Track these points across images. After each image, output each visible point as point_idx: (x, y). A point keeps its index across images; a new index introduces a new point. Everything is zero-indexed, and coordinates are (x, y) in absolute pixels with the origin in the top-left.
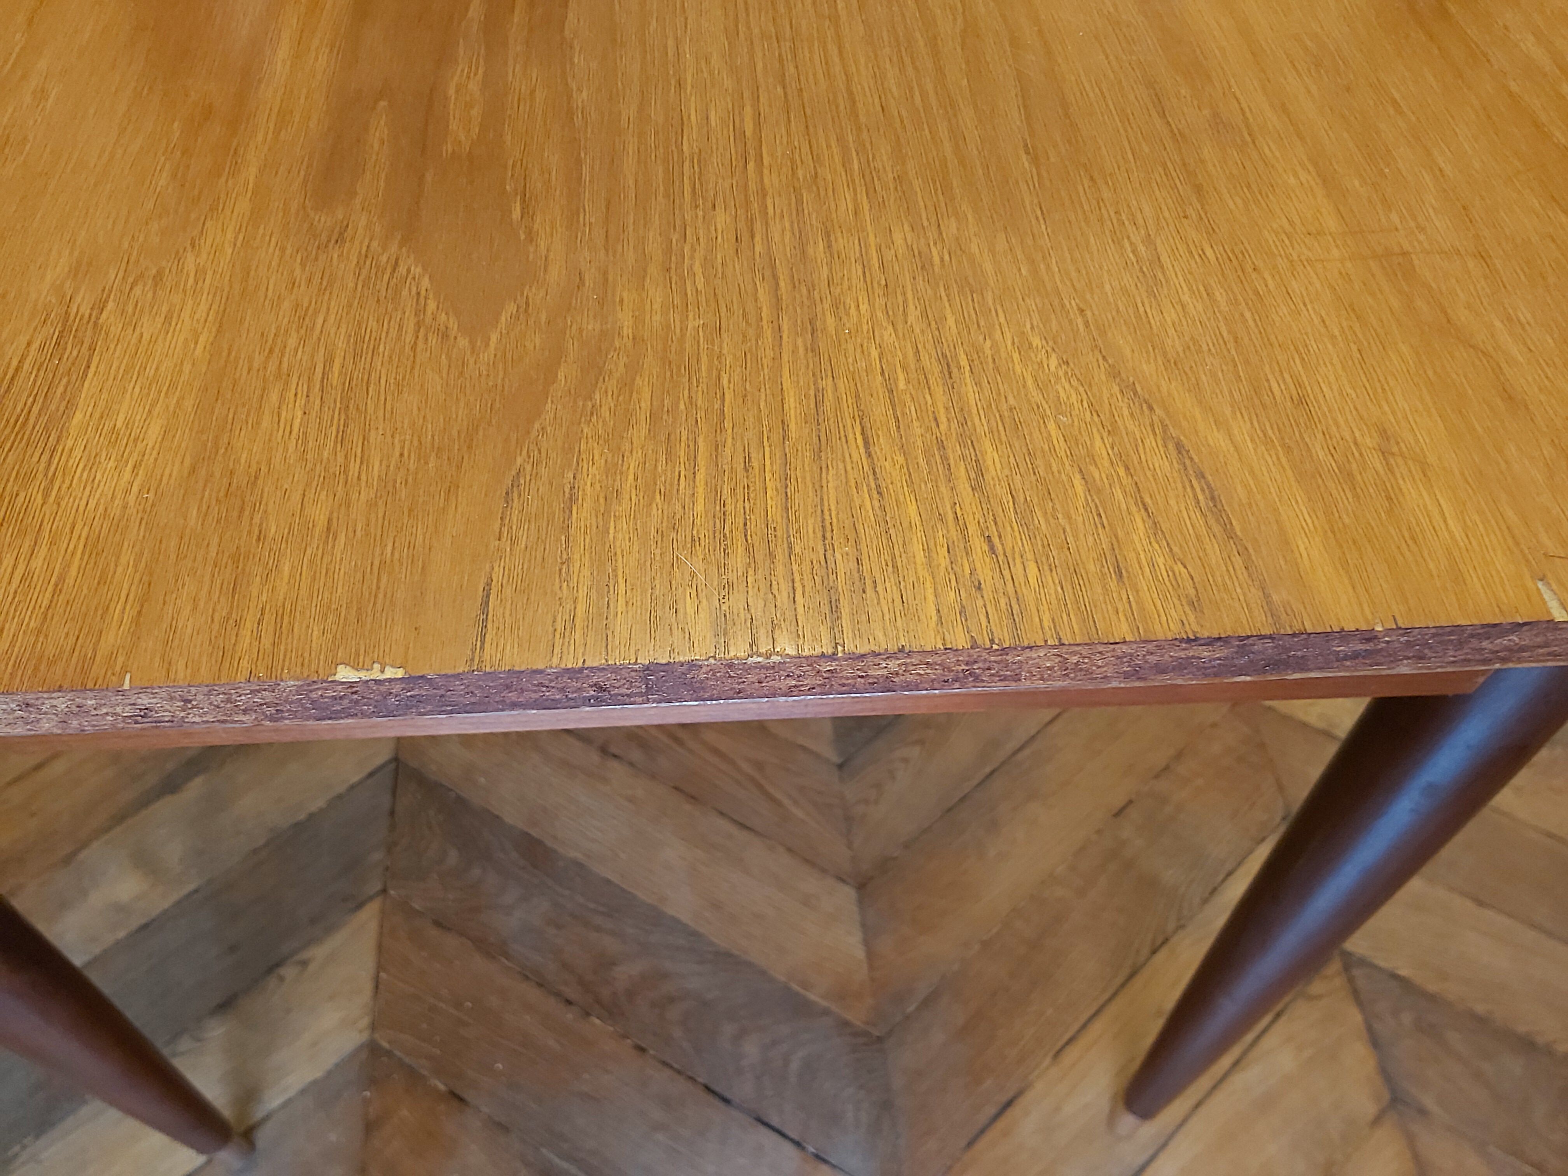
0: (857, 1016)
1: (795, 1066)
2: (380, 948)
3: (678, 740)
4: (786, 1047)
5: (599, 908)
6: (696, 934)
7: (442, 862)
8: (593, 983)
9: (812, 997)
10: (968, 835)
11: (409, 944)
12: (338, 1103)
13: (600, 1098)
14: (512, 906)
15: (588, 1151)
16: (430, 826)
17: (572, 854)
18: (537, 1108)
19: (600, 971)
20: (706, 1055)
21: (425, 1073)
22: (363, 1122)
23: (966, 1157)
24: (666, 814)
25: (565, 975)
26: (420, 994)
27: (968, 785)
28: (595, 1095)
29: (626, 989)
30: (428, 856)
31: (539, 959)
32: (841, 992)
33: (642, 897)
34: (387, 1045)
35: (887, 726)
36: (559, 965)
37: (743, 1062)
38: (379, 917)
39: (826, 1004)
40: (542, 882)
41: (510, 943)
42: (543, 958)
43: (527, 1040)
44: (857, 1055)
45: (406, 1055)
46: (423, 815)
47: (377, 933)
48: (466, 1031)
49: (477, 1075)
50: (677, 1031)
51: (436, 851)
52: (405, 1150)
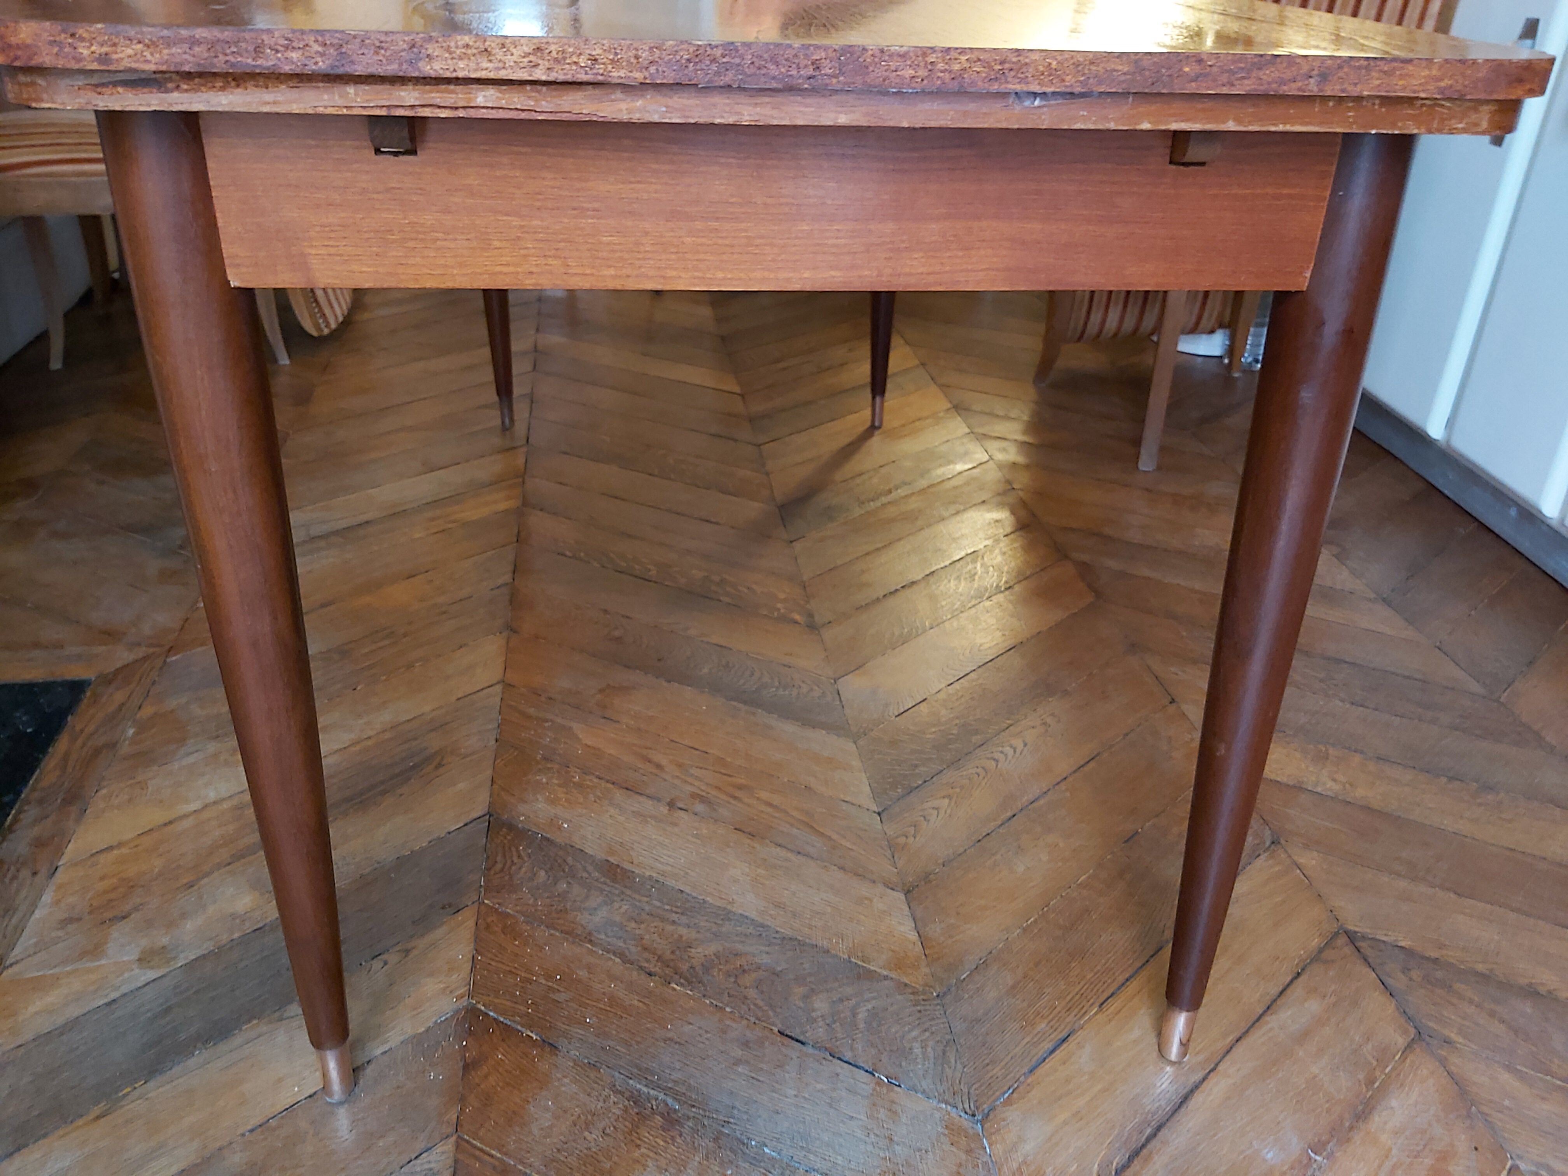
2: (477, 939)
3: (735, 798)
4: (853, 1002)
5: (674, 909)
6: (762, 926)
7: (531, 879)
8: (672, 960)
9: (872, 968)
10: (998, 856)
11: (503, 936)
12: (436, 1051)
13: (683, 1042)
14: (595, 909)
15: (675, 1082)
16: (519, 856)
17: (648, 874)
18: (624, 1051)
19: (677, 953)
20: (778, 1010)
21: (519, 1028)
22: (461, 1064)
23: (1029, 1080)
24: (729, 846)
25: (646, 955)
26: (513, 970)
27: (992, 825)
28: (678, 1040)
29: (702, 964)
30: (519, 876)
31: (622, 944)
32: (899, 963)
33: (711, 901)
34: (483, 1008)
35: (917, 788)
36: (639, 948)
37: (814, 1014)
38: (476, 917)
39: (885, 973)
40: (623, 893)
41: (595, 934)
42: (625, 943)
43: (613, 1000)
44: (919, 1008)
45: (501, 1015)
46: (513, 849)
47: (473, 929)
48: (556, 997)
49: (567, 1027)
50: (752, 993)
51: (526, 873)
52: (501, 1084)
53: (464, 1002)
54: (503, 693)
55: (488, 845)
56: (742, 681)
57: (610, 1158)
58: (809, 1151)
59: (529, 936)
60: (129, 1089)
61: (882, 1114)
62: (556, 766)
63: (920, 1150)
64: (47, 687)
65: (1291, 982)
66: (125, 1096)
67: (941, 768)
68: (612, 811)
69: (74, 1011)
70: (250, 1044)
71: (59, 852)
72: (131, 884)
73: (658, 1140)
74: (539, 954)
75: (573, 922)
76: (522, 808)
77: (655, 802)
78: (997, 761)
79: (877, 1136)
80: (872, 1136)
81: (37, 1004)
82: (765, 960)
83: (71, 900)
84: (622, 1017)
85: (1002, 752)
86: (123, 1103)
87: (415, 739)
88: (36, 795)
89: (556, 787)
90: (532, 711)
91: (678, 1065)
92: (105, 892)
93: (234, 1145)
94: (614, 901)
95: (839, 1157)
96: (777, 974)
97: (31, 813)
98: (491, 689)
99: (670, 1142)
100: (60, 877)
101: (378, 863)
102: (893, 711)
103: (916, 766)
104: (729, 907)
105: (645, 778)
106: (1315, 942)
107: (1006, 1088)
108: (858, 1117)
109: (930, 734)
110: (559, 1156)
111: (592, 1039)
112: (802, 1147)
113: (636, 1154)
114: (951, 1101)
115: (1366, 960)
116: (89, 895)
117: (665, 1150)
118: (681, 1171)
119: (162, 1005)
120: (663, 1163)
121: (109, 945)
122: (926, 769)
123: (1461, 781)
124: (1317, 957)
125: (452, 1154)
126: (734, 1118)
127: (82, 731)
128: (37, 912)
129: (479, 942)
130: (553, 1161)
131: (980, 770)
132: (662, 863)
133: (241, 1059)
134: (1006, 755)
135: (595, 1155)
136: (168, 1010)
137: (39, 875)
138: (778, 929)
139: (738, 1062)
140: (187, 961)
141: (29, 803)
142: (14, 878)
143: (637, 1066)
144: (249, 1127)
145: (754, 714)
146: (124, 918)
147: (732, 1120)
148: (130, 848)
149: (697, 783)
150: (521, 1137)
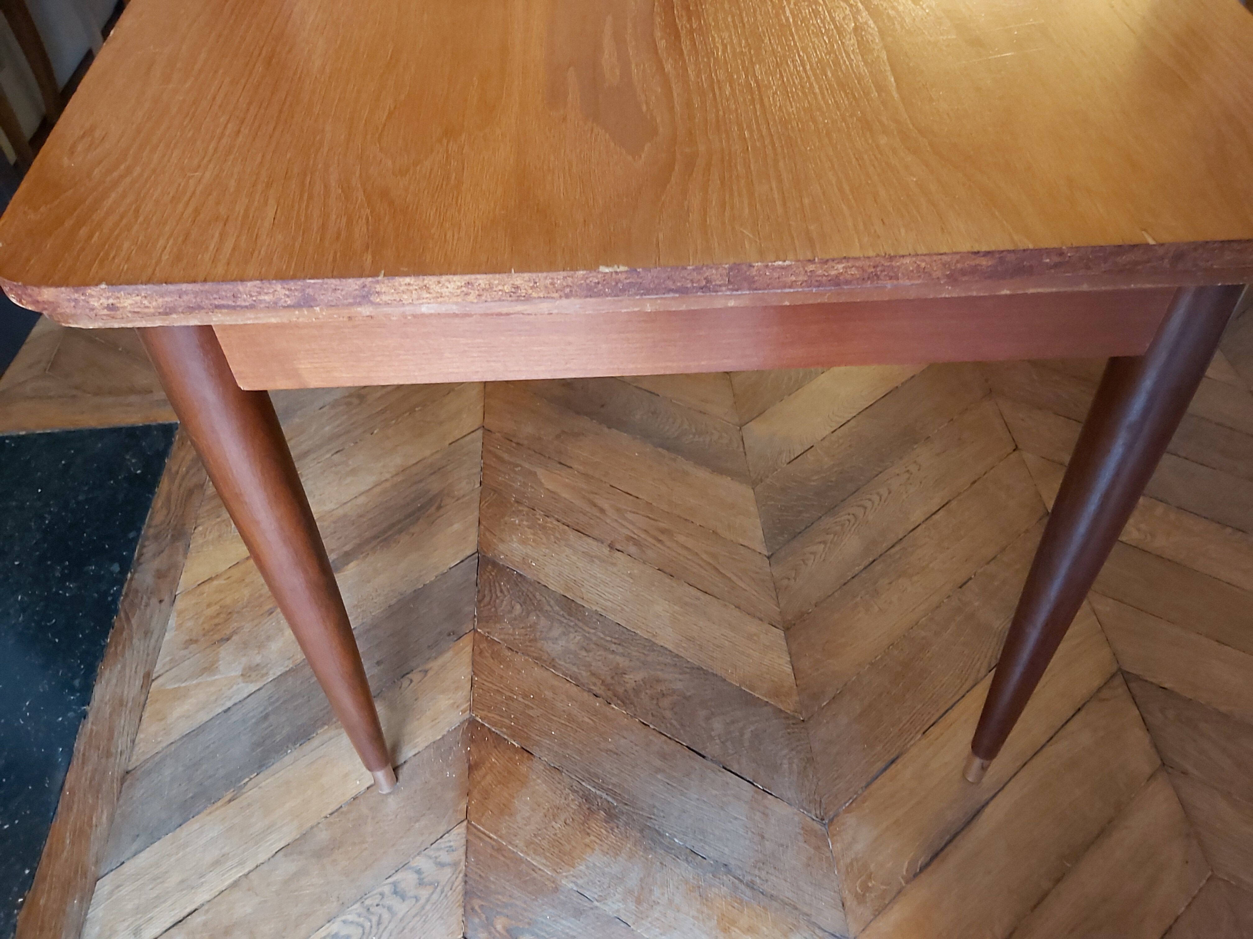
0: (788, 706)
1: (747, 735)
2: (474, 663)
3: (660, 541)
4: (741, 724)
5: (614, 640)
6: (677, 656)
7: (510, 612)
8: (612, 684)
9: (757, 696)
10: (859, 599)
11: (492, 660)
12: (450, 754)
13: (620, 753)
14: (556, 639)
15: (614, 784)
16: (502, 591)
17: (594, 608)
18: (579, 758)
19: (616, 678)
20: (688, 729)
21: (506, 737)
22: (467, 765)
23: (865, 793)
24: (654, 585)
25: (594, 680)
26: (501, 690)
27: (857, 569)
28: (616, 751)
29: (634, 689)
30: (502, 609)
31: (576, 670)
32: (776, 693)
33: (640, 634)
34: (480, 720)
35: (800, 533)
36: (589, 673)
37: (713, 733)
38: (472, 644)
39: (766, 700)
40: (576, 625)
41: (557, 660)
42: (579, 669)
43: (571, 718)
44: (789, 731)
45: (493, 726)
46: (497, 585)
47: (471, 654)
48: (531, 712)
49: (539, 738)
50: (668, 714)
51: (506, 605)
52: (495, 782)
53: (467, 715)
54: (483, 438)
55: (479, 581)
56: (667, 428)
57: (569, 842)
58: (705, 843)
59: (510, 661)
60: (247, 780)
61: (758, 816)
62: (526, 509)
63: (782, 845)
64: (146, 430)
65: (1073, 716)
66: (246, 784)
67: (820, 515)
68: (568, 551)
69: (203, 717)
70: (324, 746)
71: (175, 582)
72: (229, 611)
73: (602, 830)
74: (518, 677)
75: (541, 650)
76: (501, 547)
77: (600, 544)
78: (865, 508)
79: (753, 832)
80: (750, 833)
81: (179, 710)
82: (679, 686)
83: (190, 624)
84: (577, 731)
85: (870, 500)
86: (244, 790)
87: (421, 481)
88: (152, 531)
89: (526, 529)
90: (506, 456)
91: (616, 772)
92: (212, 618)
93: (320, 825)
94: (570, 632)
95: (726, 849)
96: (687, 698)
97: (150, 548)
98: (473, 434)
99: (610, 831)
100: (179, 604)
101: (401, 594)
102: (785, 458)
103: (800, 512)
104: (653, 640)
105: (592, 522)
106: (1097, 682)
107: (847, 799)
108: (741, 817)
109: (814, 481)
110: (536, 840)
111: (556, 748)
112: (701, 840)
113: (587, 840)
114: (807, 808)
115: (1133, 699)
116: (201, 621)
117: (607, 837)
118: (617, 854)
119: (262, 712)
120: (605, 847)
121: (220, 663)
122: (808, 515)
123: (1243, 532)
124: (1096, 695)
125: (464, 836)
126: (654, 814)
127: (177, 473)
128: (166, 634)
129: (476, 667)
130: (532, 843)
131: (851, 517)
132: (605, 600)
133: (320, 757)
134: (873, 503)
135: (560, 840)
136: (266, 717)
137: (163, 603)
138: (689, 660)
139: (658, 770)
140: (275, 677)
141: (147, 539)
142: (147, 605)
143: (589, 773)
144: (330, 812)
145: (674, 460)
146: (228, 639)
147: (653, 817)
148: (225, 580)
149: (631, 527)
150: (511, 824)
